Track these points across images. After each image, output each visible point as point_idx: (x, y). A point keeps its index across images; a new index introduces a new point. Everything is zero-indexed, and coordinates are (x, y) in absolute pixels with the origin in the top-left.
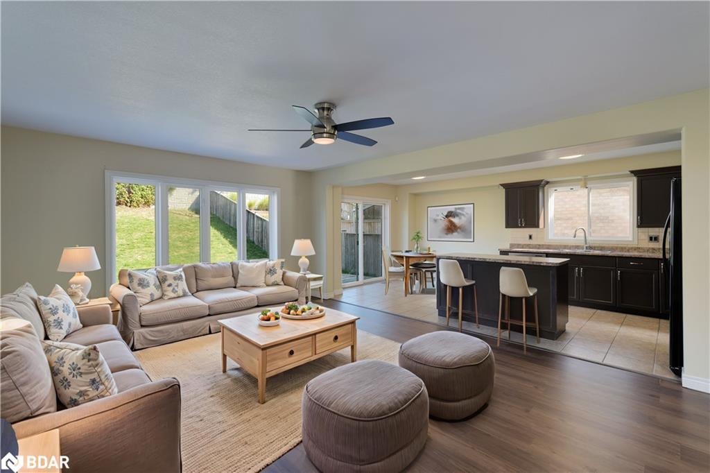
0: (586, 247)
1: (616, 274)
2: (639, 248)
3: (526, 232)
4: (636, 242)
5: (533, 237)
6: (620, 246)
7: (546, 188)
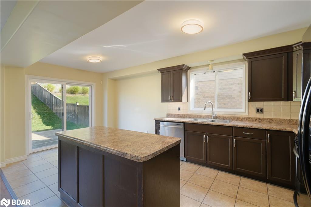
0: (213, 117)
1: (233, 141)
2: (250, 118)
3: (177, 105)
4: (247, 113)
5: (181, 109)
6: (235, 116)
7: (188, 72)
